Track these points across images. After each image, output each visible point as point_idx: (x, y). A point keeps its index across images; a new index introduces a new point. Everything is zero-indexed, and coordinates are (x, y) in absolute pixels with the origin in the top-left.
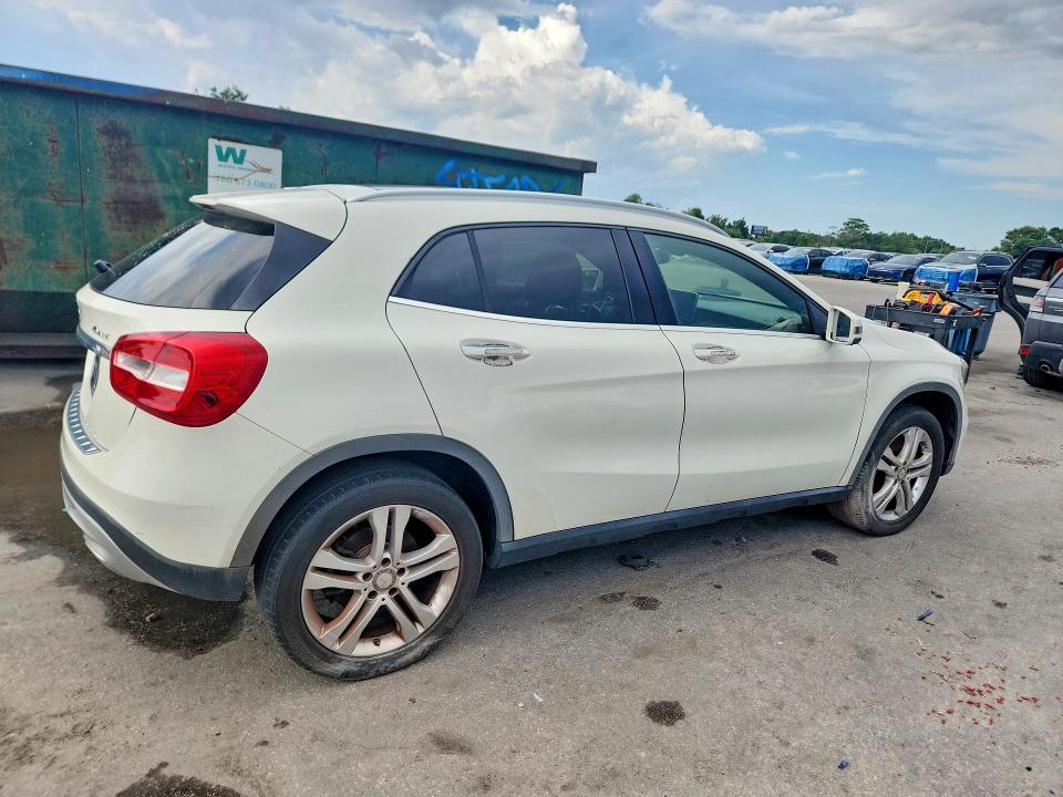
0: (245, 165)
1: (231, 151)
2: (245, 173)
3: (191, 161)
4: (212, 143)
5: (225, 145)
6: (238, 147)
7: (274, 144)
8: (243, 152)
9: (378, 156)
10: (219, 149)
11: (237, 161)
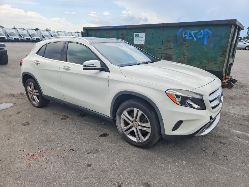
0: (139, 37)
1: (137, 34)
2: (139, 38)
3: (132, 37)
4: (134, 33)
5: (136, 33)
6: (138, 33)
7: (143, 32)
8: (139, 34)
9: (163, 31)
10: (135, 34)
11: (138, 36)
